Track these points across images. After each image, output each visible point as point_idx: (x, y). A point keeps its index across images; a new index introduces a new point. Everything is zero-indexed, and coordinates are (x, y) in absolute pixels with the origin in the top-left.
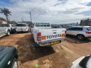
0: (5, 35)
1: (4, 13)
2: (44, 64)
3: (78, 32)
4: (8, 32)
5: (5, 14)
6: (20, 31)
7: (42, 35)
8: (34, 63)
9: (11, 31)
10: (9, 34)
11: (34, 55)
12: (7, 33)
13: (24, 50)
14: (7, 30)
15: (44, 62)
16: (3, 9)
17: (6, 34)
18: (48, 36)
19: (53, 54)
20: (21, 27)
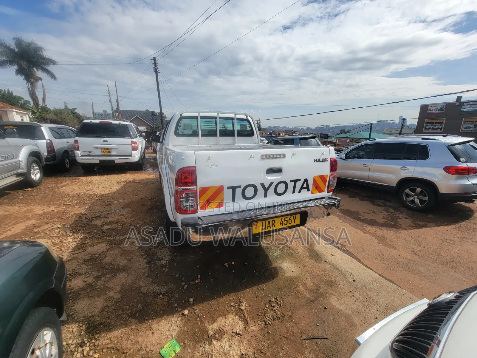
0: (13, 179)
1: (15, 67)
2: (210, 339)
3: (404, 168)
4: (29, 168)
5: (20, 71)
6: (96, 160)
7: (202, 181)
8: (157, 334)
9: (47, 159)
10: (36, 175)
11: (163, 290)
12: (23, 170)
13: (110, 264)
14: (23, 155)
15: (212, 328)
16: (13, 45)
17: (18, 175)
18: (234, 189)
19: (264, 286)
20: (101, 140)
